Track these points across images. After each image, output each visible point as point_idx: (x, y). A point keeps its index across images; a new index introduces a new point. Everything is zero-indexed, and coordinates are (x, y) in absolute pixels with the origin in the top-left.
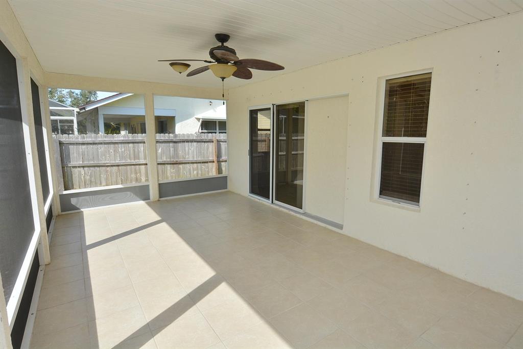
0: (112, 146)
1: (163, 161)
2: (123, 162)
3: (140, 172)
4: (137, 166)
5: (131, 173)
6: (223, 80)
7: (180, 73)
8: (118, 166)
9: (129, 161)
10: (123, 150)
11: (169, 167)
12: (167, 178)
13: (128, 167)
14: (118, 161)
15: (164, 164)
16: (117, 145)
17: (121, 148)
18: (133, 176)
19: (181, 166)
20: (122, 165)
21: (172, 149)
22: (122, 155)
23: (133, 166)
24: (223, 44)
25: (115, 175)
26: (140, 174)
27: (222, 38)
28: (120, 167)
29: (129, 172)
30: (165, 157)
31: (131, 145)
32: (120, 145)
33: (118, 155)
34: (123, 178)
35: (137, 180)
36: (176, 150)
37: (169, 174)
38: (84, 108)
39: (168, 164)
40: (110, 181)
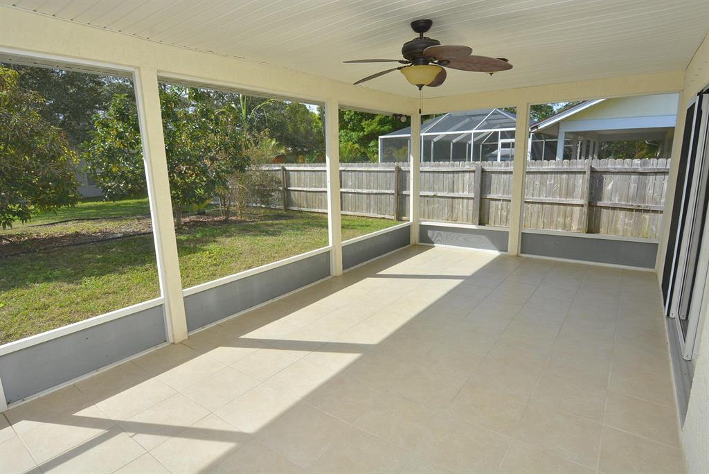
0: (539, 176)
1: (611, 204)
2: (549, 199)
3: (571, 217)
4: (569, 208)
5: (558, 216)
6: (420, 89)
7: (491, 74)
8: (542, 203)
9: (557, 199)
10: (552, 182)
11: (622, 214)
12: (616, 232)
13: (556, 207)
14: (543, 199)
15: (614, 208)
16: (545, 175)
17: (550, 180)
18: (561, 220)
19: (647, 216)
20: (548, 203)
21: (632, 185)
22: (550, 188)
23: (562, 207)
24: (421, 35)
25: (536, 215)
26: (571, 219)
27: (421, 26)
28: (544, 206)
29: (555, 214)
30: (617, 198)
31: (564, 176)
32: (549, 175)
33: (544, 189)
34: (546, 221)
35: (564, 226)
36: (641, 187)
37: (619, 226)
38: (537, 127)
39: (621, 209)
40: (529, 222)
